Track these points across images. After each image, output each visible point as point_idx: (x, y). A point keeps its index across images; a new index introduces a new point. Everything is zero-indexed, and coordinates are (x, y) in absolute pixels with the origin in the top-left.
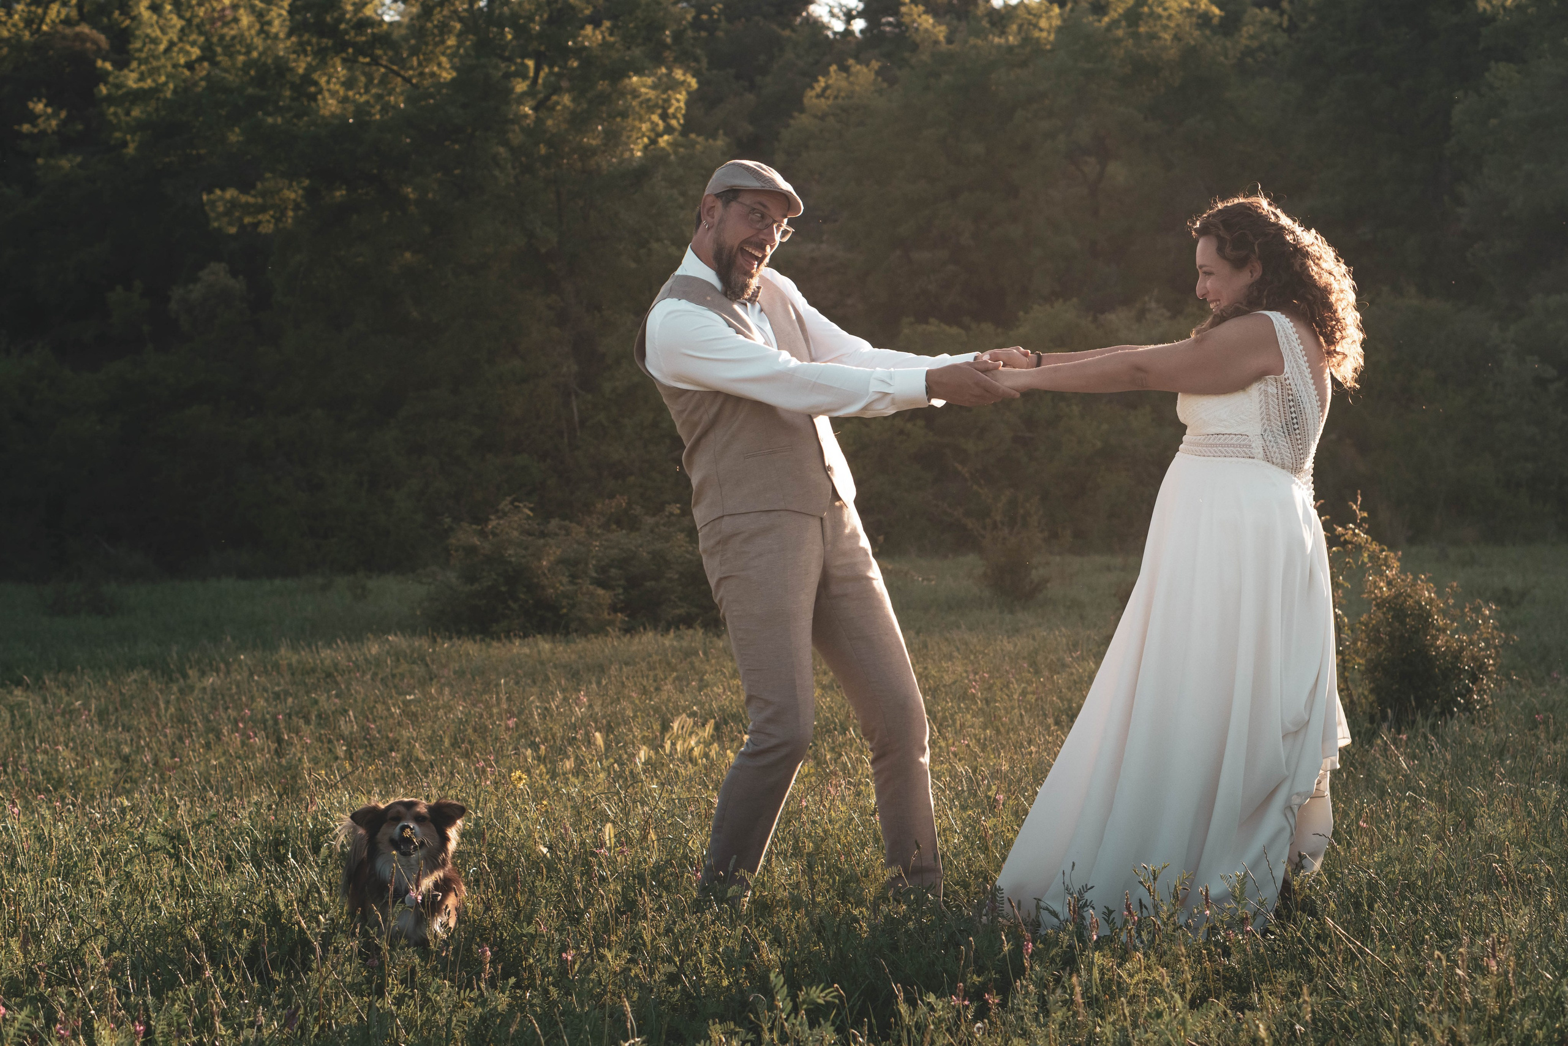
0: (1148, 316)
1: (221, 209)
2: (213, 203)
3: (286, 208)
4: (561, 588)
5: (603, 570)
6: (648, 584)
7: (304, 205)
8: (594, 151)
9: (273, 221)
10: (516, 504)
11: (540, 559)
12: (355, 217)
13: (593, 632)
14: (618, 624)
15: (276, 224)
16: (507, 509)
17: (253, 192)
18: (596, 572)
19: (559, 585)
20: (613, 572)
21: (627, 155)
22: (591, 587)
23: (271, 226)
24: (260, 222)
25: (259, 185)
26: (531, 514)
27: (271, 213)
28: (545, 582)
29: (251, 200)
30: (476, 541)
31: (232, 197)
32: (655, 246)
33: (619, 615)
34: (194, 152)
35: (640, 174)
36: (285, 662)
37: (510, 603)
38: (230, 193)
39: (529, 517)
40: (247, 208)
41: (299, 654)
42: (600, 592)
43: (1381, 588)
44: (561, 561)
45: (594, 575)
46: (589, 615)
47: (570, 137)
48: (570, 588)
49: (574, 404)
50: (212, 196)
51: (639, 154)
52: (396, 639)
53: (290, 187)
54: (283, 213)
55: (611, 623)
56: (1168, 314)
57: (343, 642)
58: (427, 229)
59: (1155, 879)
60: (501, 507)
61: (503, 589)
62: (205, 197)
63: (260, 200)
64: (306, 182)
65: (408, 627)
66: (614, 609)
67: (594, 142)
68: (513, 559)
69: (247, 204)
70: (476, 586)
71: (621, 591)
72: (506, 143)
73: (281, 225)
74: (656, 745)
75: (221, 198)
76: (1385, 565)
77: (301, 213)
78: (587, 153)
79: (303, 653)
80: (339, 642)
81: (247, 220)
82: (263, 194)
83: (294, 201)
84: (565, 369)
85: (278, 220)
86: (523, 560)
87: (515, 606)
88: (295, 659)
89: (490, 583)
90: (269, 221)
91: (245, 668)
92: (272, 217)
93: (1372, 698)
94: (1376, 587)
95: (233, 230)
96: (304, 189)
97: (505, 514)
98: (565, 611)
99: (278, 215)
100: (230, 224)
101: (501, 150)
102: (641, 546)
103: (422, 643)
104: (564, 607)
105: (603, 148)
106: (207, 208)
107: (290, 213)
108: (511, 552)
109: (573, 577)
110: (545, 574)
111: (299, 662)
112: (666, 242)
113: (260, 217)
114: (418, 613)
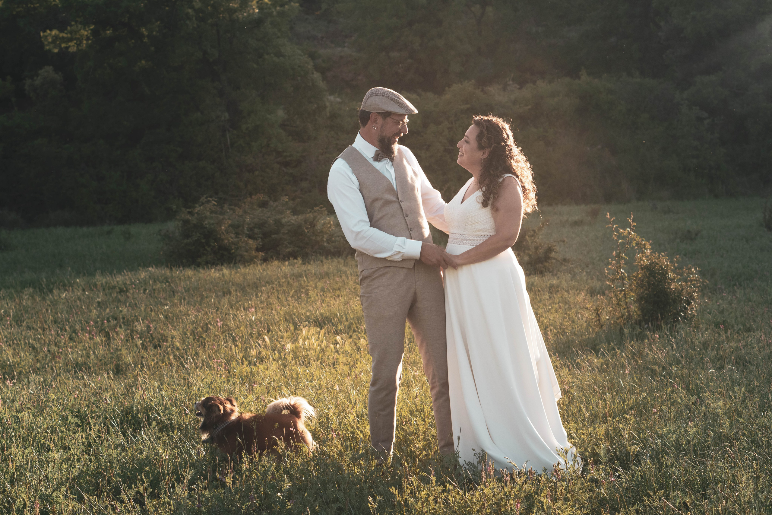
0: (509, 88)
1: (50, 40)
2: (46, 37)
3: (82, 39)
4: (232, 240)
5: (251, 229)
6: (273, 236)
7: (91, 38)
8: (235, 11)
9: (76, 45)
10: (209, 199)
11: (221, 226)
12: (117, 43)
13: (248, 262)
14: (260, 257)
15: (77, 47)
16: (204, 202)
17: (66, 32)
18: (248, 231)
19: (230, 239)
20: (256, 230)
21: (251, 11)
22: (246, 239)
23: (75, 48)
24: (69, 46)
25: (69, 28)
26: (216, 204)
27: (75, 42)
28: (223, 237)
29: (65, 35)
30: (189, 217)
31: (55, 34)
32: (266, 57)
33: (260, 253)
34: (32, 6)
35: (258, 22)
36: (100, 283)
37: (206, 247)
38: (54, 32)
39: (214, 205)
40: (63, 40)
41: (106, 278)
42: (251, 242)
43: (644, 260)
44: (231, 226)
45: (248, 233)
46: (245, 253)
47: (224, 4)
48: (236, 240)
49: (228, 136)
50: (45, 34)
51: (257, 11)
52: (153, 270)
53: (84, 29)
54: (81, 42)
55: (256, 257)
56: (518, 87)
57: (127, 272)
58: (153, 49)
59: (566, 454)
60: (201, 200)
61: (203, 241)
62: (42, 34)
63: (69, 35)
64: (92, 27)
65: (158, 263)
66: (258, 250)
67: (236, 6)
68: (207, 226)
69: (63, 37)
70: (189, 241)
71: (260, 240)
72: (192, 7)
73: (80, 48)
74: (295, 340)
75: (50, 34)
76: (644, 248)
77: (90, 42)
78: (232, 11)
79: (108, 279)
80: (125, 271)
81: (63, 45)
82: (71, 33)
83: (87, 35)
84: (223, 118)
85: (78, 45)
86: (212, 227)
87: (209, 249)
88: (104, 281)
89: (196, 238)
90: (74, 46)
91: (80, 287)
92: (75, 43)
93: (639, 312)
94: (641, 260)
95: (56, 51)
96: (91, 30)
97: (203, 204)
98: (233, 251)
99: (78, 43)
100: (55, 47)
101: (190, 11)
102: (269, 217)
103: (166, 272)
104: (232, 249)
105: (240, 8)
106: (43, 39)
107: (85, 42)
108: (206, 222)
109: (237, 234)
110: (223, 233)
111: (106, 283)
112: (272, 55)
113: (70, 44)
114: (161, 253)
